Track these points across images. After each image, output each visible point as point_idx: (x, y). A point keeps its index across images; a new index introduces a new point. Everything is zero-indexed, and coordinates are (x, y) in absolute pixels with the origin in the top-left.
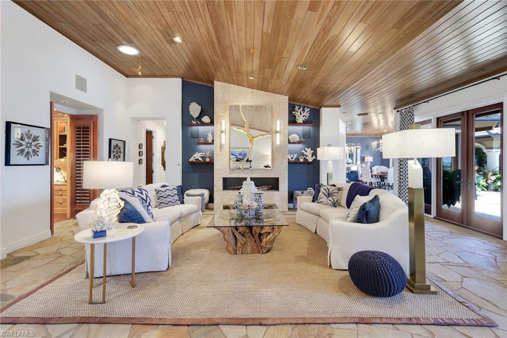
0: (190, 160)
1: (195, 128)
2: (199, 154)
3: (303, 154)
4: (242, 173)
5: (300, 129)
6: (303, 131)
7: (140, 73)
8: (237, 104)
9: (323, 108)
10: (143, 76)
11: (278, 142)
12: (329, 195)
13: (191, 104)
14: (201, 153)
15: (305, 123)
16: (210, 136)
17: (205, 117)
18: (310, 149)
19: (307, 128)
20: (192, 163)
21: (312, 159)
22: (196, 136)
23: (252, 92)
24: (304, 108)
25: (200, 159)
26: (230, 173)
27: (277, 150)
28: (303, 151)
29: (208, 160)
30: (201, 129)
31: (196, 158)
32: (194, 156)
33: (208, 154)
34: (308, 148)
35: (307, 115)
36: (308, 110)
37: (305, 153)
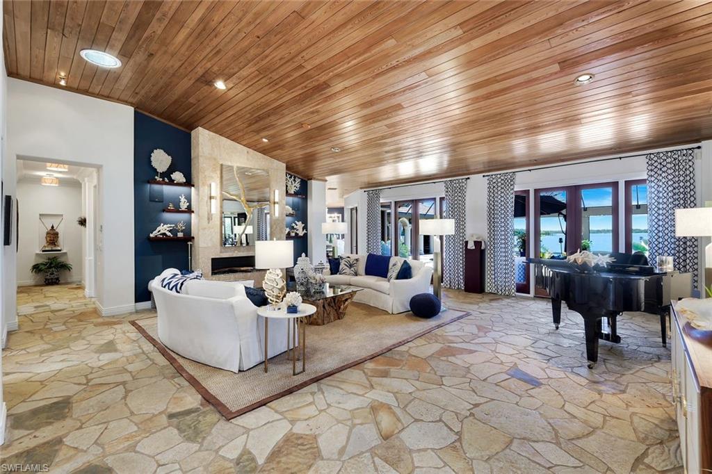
0: (151, 235)
1: (156, 187)
2: (165, 226)
3: (293, 228)
4: (236, 252)
5: (291, 199)
6: (293, 202)
7: (63, 83)
8: (230, 164)
9: (313, 181)
10: (67, 88)
11: (277, 214)
12: (351, 266)
13: (155, 151)
14: (169, 225)
15: (296, 194)
16: (183, 199)
17: (177, 172)
18: (301, 222)
19: (296, 199)
20: (156, 239)
21: (303, 233)
22: (159, 200)
23: (248, 152)
24: (295, 177)
25: (169, 234)
26: (221, 252)
27: (275, 224)
28: (294, 225)
29: (180, 235)
30: (168, 190)
31: (162, 232)
32: (158, 229)
33: (181, 226)
34: (298, 221)
35: (298, 186)
36: (299, 180)
37: (295, 227)
